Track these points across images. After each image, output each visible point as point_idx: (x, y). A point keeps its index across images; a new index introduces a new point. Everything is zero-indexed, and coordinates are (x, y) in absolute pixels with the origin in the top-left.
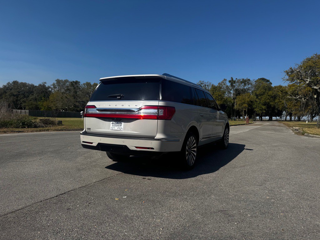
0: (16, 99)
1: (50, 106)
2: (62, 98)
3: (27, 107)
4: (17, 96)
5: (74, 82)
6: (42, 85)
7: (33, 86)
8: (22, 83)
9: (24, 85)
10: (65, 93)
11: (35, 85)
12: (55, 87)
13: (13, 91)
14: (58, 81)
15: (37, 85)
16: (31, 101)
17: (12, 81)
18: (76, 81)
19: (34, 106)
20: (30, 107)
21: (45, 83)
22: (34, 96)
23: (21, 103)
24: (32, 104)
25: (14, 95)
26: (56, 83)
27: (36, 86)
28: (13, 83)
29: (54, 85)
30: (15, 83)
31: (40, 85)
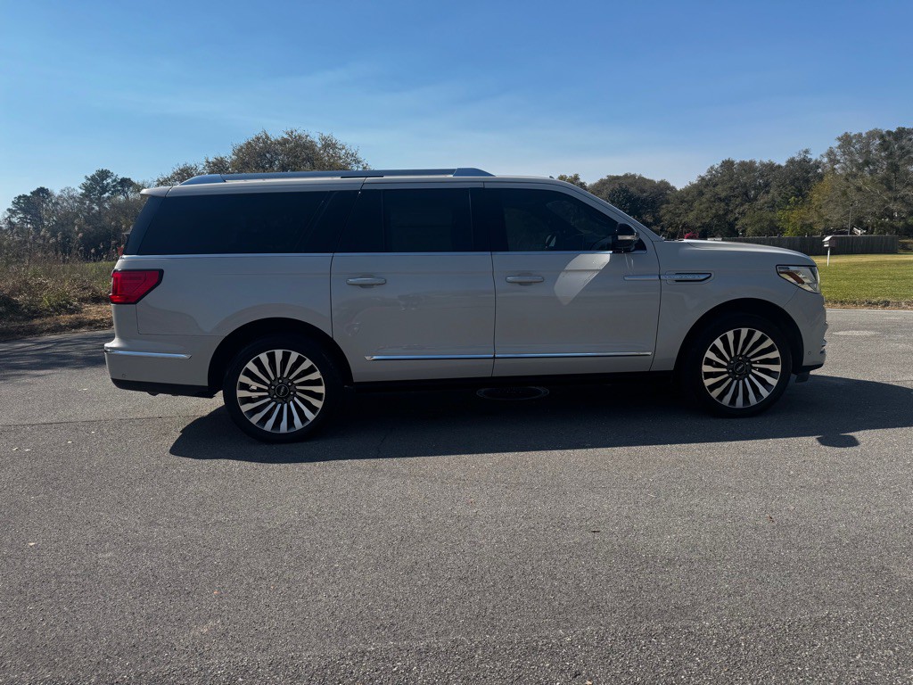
0: (724, 210)
1: (807, 222)
2: (844, 193)
3: (749, 229)
4: (727, 200)
5: (889, 133)
6: (797, 159)
7: (771, 168)
8: (743, 164)
9: (748, 167)
10: (855, 176)
11: (777, 164)
12: (834, 161)
13: (719, 189)
14: (846, 140)
15: (783, 164)
16: (761, 209)
17: (720, 163)
18: (899, 129)
19: (766, 224)
20: (757, 226)
21: (807, 152)
22: (770, 196)
23: (736, 219)
24: (760, 220)
25: (720, 200)
26: (840, 147)
27: (779, 167)
28: (722, 166)
29: (830, 153)
30: (728, 165)
31: (792, 162)
